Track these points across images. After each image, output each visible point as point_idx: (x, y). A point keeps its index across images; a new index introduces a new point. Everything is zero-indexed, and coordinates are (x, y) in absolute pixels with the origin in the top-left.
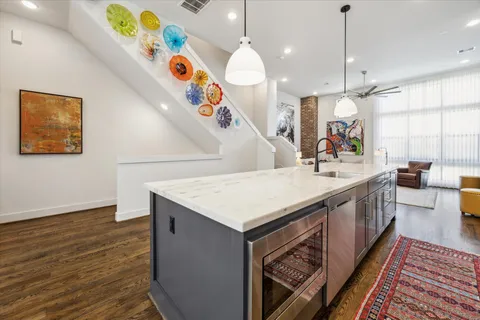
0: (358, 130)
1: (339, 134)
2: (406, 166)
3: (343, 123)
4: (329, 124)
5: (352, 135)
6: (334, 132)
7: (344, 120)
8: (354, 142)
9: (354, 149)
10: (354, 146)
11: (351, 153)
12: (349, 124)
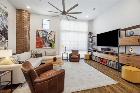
0: (53, 36)
1: (44, 37)
2: (71, 53)
3: (46, 32)
4: (37, 31)
5: (50, 38)
6: (41, 36)
7: (46, 30)
8: (51, 42)
9: (51, 45)
10: (51, 44)
11: (50, 48)
12: (49, 32)
